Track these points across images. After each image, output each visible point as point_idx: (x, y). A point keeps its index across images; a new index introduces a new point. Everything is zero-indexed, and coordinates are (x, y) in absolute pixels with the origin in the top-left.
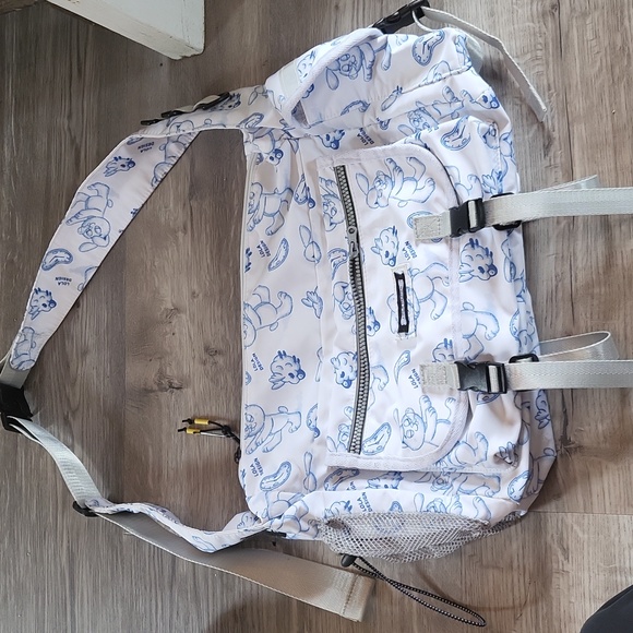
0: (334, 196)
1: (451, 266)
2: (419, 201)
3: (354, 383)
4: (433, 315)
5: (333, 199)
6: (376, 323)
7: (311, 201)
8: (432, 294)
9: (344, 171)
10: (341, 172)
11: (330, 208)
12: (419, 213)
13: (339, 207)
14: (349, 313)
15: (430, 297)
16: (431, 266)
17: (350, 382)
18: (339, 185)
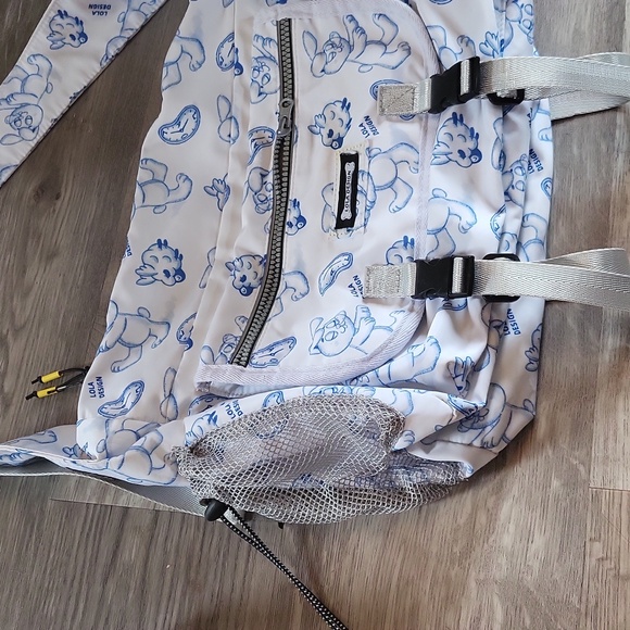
0: (271, 58)
1: (423, 148)
2: (388, 67)
3: (256, 292)
4: (393, 206)
5: (267, 62)
6: (301, 219)
7: (239, 66)
8: (393, 182)
9: (290, 26)
10: (285, 27)
11: (262, 74)
12: (386, 82)
13: (275, 73)
14: (264, 206)
15: (391, 185)
16: (397, 146)
17: (250, 290)
18: (280, 45)
